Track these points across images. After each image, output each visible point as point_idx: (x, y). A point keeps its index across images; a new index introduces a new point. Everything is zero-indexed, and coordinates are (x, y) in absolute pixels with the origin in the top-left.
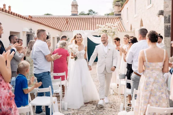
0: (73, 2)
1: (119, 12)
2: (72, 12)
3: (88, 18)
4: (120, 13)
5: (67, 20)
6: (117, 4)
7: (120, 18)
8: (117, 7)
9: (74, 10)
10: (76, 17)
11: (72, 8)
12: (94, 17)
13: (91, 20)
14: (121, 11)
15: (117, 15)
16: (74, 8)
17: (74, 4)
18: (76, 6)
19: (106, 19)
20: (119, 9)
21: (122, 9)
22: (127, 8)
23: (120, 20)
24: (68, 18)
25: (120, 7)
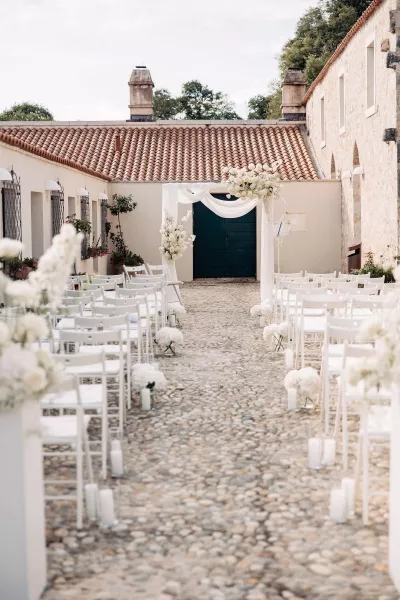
0: (135, 73)
1: (298, 107)
2: (131, 107)
3: (190, 130)
4: (302, 111)
5: (116, 137)
6: (292, 78)
7: (302, 129)
8: (292, 88)
9: (139, 102)
10: (146, 127)
11: (133, 92)
12: (210, 127)
13: (199, 136)
14: (304, 105)
15: (289, 117)
16: (138, 94)
18: (145, 87)
19: (255, 133)
20: (299, 96)
21: (309, 98)
22: (322, 99)
23: (302, 137)
24: (119, 131)
25: (303, 89)
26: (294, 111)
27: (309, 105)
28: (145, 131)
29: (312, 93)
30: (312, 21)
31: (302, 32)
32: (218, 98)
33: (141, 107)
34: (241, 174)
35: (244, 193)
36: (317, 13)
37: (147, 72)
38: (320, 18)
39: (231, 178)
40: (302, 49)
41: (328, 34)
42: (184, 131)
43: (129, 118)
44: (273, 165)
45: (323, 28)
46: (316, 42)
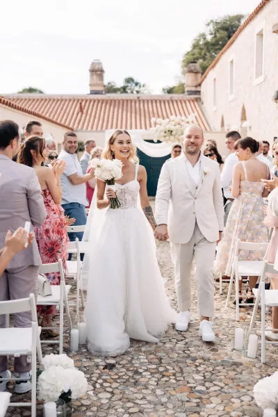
0: (93, 64)
1: (196, 86)
2: (90, 85)
3: (127, 101)
4: (198, 89)
5: (81, 104)
6: (193, 68)
7: (198, 100)
8: (192, 75)
9: (95, 82)
10: (99, 98)
11: (92, 75)
12: (140, 98)
13: (133, 104)
14: (200, 85)
15: (191, 93)
16: (95, 77)
17: (97, 67)
18: (99, 73)
19: (168, 103)
20: (196, 79)
21: (203, 80)
22: (215, 79)
23: (198, 105)
24: (82, 100)
25: (200, 75)
26: (194, 89)
27: (203, 85)
28: (99, 101)
29: (205, 77)
30: (200, 40)
31: (195, 46)
32: (144, 86)
33: (96, 85)
34: (165, 124)
35: (167, 138)
36: (203, 36)
37: (100, 64)
38: (205, 39)
39: (158, 126)
40: (195, 56)
41: (210, 47)
42: (123, 101)
43: (89, 93)
44: (189, 117)
45: (207, 44)
46: (203, 53)
